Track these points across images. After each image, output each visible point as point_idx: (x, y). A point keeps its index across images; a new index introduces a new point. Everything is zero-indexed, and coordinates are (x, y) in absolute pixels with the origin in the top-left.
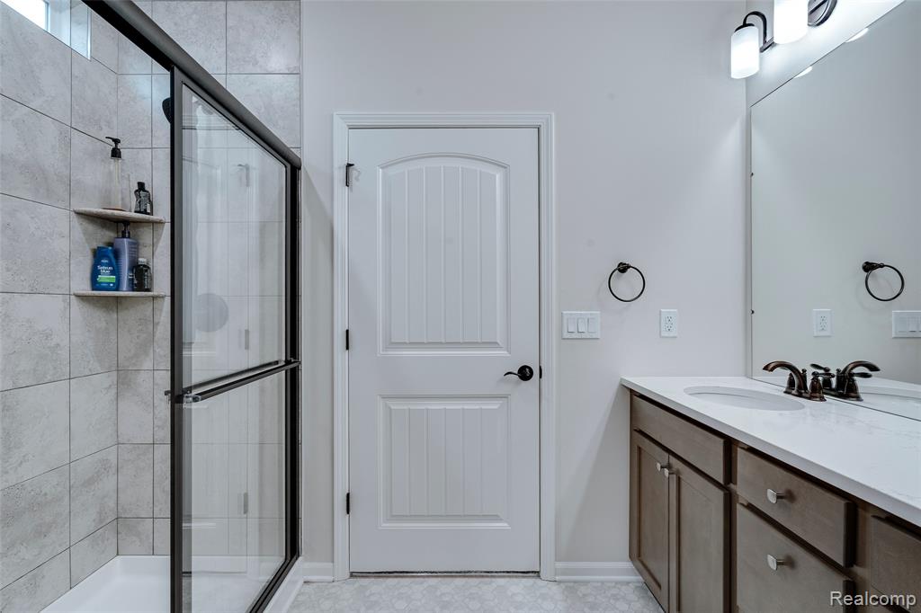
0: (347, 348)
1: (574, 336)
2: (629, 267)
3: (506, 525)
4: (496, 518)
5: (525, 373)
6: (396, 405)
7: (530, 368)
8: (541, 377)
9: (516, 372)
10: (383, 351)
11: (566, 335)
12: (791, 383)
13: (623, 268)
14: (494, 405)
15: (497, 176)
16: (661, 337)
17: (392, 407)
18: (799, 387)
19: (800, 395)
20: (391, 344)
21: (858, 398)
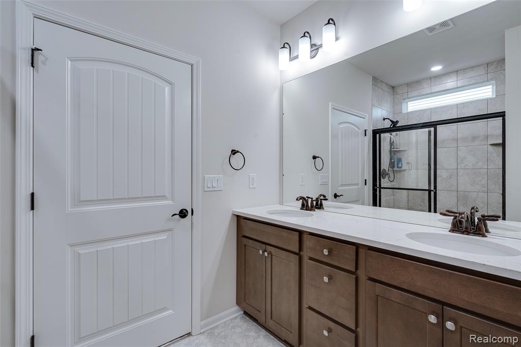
0: (32, 208)
1: (210, 189)
2: (238, 152)
3: (172, 311)
4: (165, 309)
5: (183, 214)
6: (82, 250)
7: (185, 210)
8: (192, 214)
9: (178, 213)
10: (71, 208)
11: (206, 189)
12: (303, 205)
13: (234, 152)
14: (163, 237)
15: (166, 88)
16: (250, 188)
17: (81, 252)
18: (306, 206)
19: (307, 210)
20: (79, 202)
21: (323, 209)
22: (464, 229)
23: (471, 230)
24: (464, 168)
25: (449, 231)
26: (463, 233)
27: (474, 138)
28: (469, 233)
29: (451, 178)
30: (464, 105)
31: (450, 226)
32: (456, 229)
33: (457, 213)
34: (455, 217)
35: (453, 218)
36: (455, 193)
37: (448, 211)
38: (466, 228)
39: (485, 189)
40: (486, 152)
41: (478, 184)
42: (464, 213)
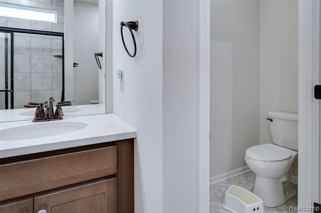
22: (46, 117)
23: (51, 117)
24: (36, 72)
25: (33, 121)
26: (45, 120)
27: (43, 50)
28: (51, 119)
29: (25, 80)
30: (36, 22)
31: (33, 117)
32: (40, 118)
33: (39, 104)
34: (38, 108)
35: (36, 108)
36: (29, 92)
37: (31, 104)
38: (48, 115)
39: (51, 88)
40: (51, 61)
41: (46, 84)
42: (47, 102)
